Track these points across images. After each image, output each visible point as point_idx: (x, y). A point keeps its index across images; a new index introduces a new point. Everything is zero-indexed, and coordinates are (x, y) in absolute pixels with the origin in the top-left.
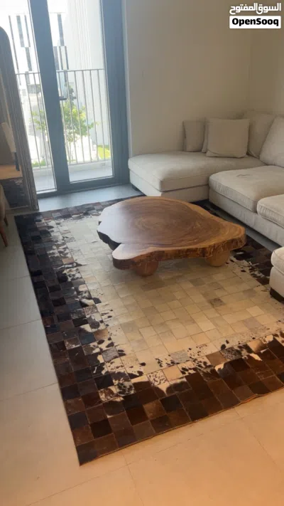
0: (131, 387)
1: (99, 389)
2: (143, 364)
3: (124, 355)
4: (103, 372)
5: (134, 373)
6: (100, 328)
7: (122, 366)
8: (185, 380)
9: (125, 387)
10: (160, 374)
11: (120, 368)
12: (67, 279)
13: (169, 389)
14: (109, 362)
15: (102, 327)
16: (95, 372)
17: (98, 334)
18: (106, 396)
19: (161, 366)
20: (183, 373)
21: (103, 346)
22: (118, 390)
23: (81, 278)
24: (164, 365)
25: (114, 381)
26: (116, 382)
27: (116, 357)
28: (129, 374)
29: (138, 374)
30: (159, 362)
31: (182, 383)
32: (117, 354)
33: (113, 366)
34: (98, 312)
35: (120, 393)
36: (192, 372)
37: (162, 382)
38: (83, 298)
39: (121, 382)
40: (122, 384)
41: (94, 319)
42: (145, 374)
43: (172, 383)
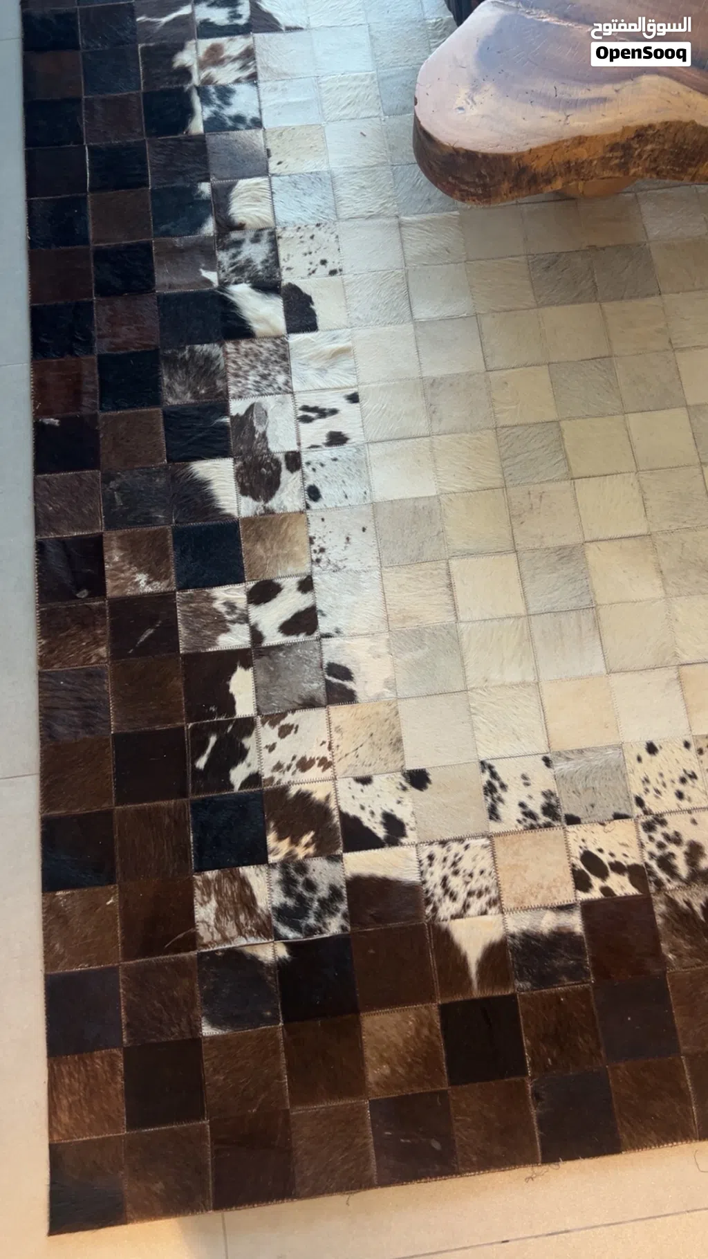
0: (335, 892)
1: (201, 869)
2: (418, 779)
3: (348, 697)
4: (238, 775)
5: (367, 821)
6: (273, 504)
7: (325, 764)
8: (575, 923)
9: (310, 886)
10: (475, 857)
11: (315, 772)
12: (189, 112)
13: (495, 953)
14: (273, 720)
15: (288, 497)
16: (201, 763)
17: (260, 537)
18: (221, 912)
19: (493, 814)
20: (581, 882)
21: (270, 617)
22: (279, 898)
23: (257, 123)
24: (510, 812)
25: (271, 838)
26: (278, 848)
27: (310, 703)
28: (344, 816)
29: (381, 832)
30: (490, 789)
31: (560, 938)
32: (316, 687)
33: (287, 749)
34: (288, 390)
35: (283, 913)
36: (621, 886)
37: (477, 904)
38: (241, 271)
39: (301, 852)
40: (302, 868)
41: (264, 436)
42: (411, 836)
43: (518, 923)
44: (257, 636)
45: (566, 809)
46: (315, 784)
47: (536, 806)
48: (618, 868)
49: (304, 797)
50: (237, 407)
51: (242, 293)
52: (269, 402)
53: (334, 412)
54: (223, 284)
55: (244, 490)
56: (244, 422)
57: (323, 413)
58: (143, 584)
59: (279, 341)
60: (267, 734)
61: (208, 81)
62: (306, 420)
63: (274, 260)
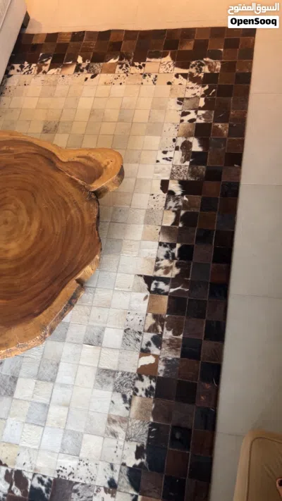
0: (192, 67)
1: (218, 74)
3: (179, 99)
4: (207, 87)
5: (182, 78)
6: (185, 139)
10: (162, 70)
11: (190, 87)
15: (180, 141)
16: (214, 90)
17: (190, 132)
18: (215, 66)
20: (144, 65)
21: (192, 115)
22: (203, 68)
23: (160, 244)
24: (153, 76)
26: (202, 75)
27: (188, 99)
28: (186, 78)
29: (180, 76)
30: (155, 80)
31: (151, 57)
32: (185, 101)
33: (195, 91)
34: (173, 166)
38: (177, 199)
39: (197, 74)
40: (197, 72)
41: (183, 155)
42: (174, 74)
43: (159, 60)
44: (196, 112)
45: (142, 76)
46: (191, 84)
47: (148, 77)
48: (136, 66)
49: (194, 82)
50: (187, 163)
51: (178, 191)
52: (179, 163)
53: (164, 159)
54: (182, 195)
55: (191, 143)
56: (187, 159)
57: (167, 159)
58: (220, 126)
59: (172, 178)
60: (199, 94)
61: (171, 261)
62: (171, 158)
63: (167, 200)
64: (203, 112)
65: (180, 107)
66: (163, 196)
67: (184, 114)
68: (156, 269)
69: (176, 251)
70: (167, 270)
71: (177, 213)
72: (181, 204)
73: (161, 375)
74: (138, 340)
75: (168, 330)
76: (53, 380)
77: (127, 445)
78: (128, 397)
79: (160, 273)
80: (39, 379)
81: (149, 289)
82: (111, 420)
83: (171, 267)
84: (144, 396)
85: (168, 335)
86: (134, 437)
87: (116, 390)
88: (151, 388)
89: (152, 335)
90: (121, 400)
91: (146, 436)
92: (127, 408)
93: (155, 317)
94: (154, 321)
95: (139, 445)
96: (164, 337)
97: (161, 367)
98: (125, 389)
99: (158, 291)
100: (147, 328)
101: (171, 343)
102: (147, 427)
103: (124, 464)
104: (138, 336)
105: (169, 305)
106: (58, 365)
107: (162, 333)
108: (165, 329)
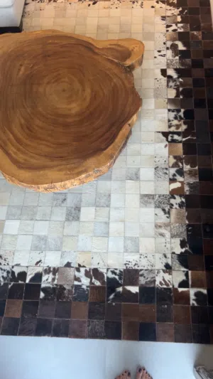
6: (172, 43)
12: (184, 113)
15: (169, 44)
21: (174, 27)
23: (169, 110)
34: (168, 60)
41: (172, 53)
44: (176, 25)
46: (169, 7)
47: (136, 3)
49: (171, 6)
50: (177, 58)
51: (175, 76)
52: (171, 58)
53: (159, 55)
54: (178, 78)
55: (177, 45)
56: (176, 55)
57: (161, 56)
58: (195, 33)
59: (168, 67)
60: (176, 14)
61: (179, 121)
62: (164, 55)
63: (168, 82)
64: (182, 25)
65: (164, 22)
66: (164, 80)
67: (168, 26)
68: (170, 127)
69: (181, 114)
70: (178, 127)
71: (177, 90)
72: (178, 83)
73: (188, 193)
74: (166, 173)
75: (187, 164)
76: (108, 206)
77: (173, 240)
78: (167, 210)
79: (173, 129)
80: (97, 206)
81: (167, 140)
82: (158, 226)
83: (180, 125)
84: (178, 207)
85: (187, 168)
86: (177, 235)
87: (157, 207)
88: (182, 202)
89: (175, 169)
90: (162, 213)
91: (185, 233)
92: (167, 217)
93: (175, 157)
94: (175, 161)
95: (182, 239)
96: (184, 170)
97: (187, 188)
98: (163, 206)
99: (174, 141)
100: (171, 165)
101: (191, 173)
102: (185, 227)
103: (174, 253)
104: (165, 171)
105: (183, 149)
106: (110, 195)
107: (183, 167)
108: (184, 165)
